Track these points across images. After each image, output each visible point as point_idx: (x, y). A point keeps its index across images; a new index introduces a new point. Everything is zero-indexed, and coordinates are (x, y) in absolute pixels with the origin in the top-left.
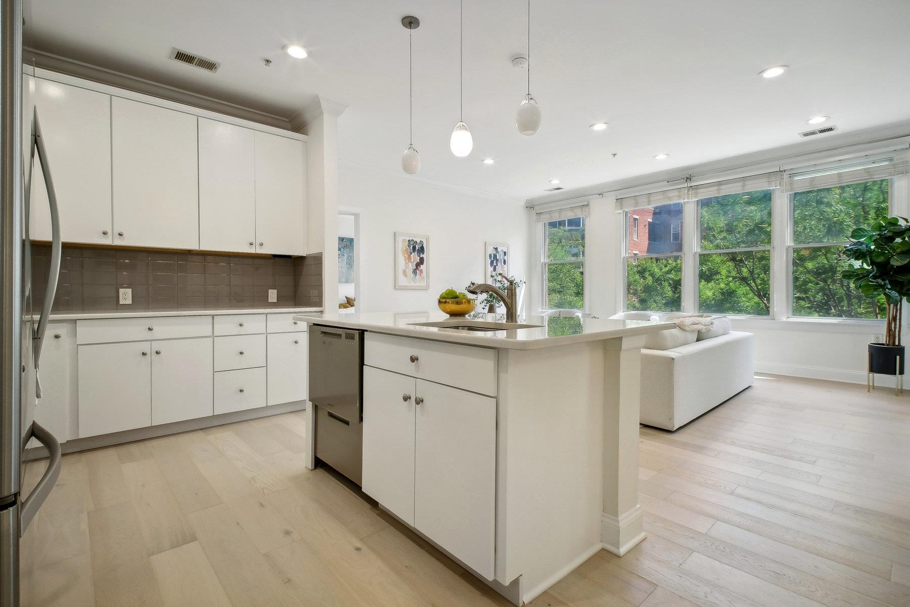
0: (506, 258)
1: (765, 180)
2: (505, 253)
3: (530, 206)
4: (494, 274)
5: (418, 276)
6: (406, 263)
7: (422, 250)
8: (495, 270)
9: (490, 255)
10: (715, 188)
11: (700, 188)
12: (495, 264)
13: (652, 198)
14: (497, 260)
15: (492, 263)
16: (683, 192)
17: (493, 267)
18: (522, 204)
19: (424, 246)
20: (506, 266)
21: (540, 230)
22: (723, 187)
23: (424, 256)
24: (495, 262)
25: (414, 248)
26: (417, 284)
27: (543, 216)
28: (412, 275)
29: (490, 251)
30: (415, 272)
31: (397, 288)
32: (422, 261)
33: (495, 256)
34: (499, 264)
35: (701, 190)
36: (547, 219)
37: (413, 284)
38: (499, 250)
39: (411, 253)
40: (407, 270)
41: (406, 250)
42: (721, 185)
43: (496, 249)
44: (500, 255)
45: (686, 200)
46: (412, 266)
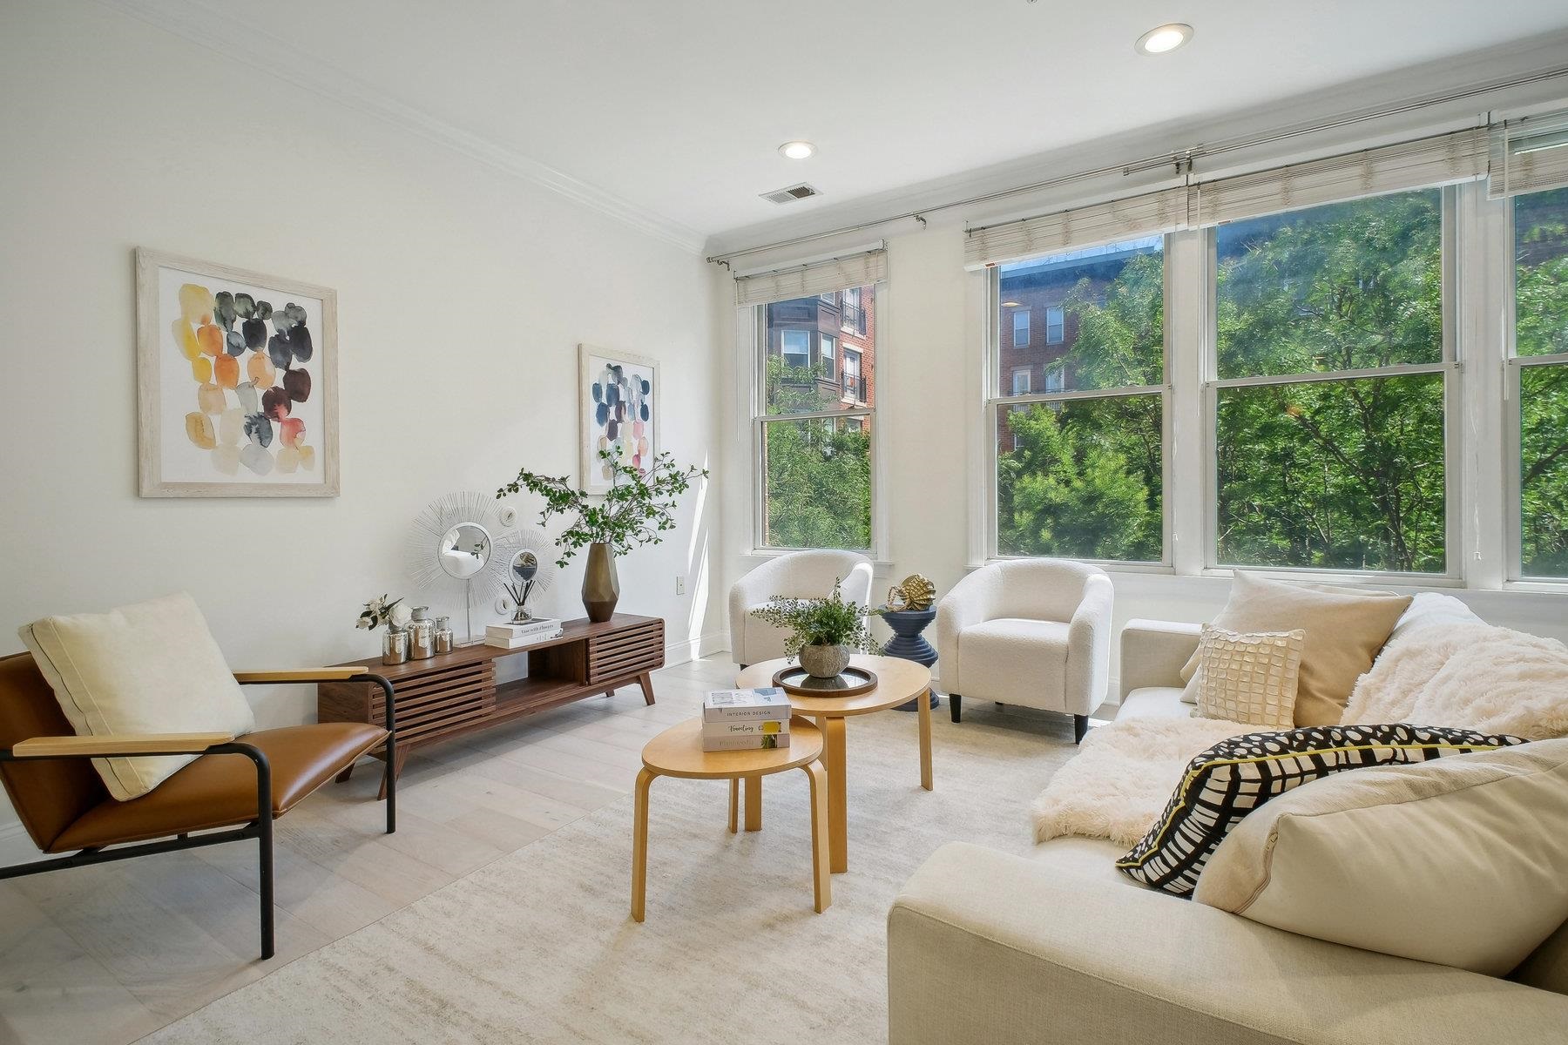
0: (648, 400)
1: (1441, 154)
2: (645, 386)
3: (718, 259)
4: (610, 446)
5: (276, 445)
6: (206, 388)
7: (298, 339)
8: (612, 434)
9: (597, 390)
10: (1276, 186)
11: (1227, 188)
12: (612, 416)
13: (1074, 225)
14: (620, 406)
15: (602, 413)
16: (1173, 202)
17: (606, 425)
18: (696, 248)
19: (313, 326)
20: (648, 424)
21: (747, 325)
22: (1299, 182)
23: (312, 367)
24: (613, 409)
25: (254, 333)
26: (274, 477)
27: (753, 287)
28: (244, 441)
29: (596, 373)
30: (258, 427)
31: (145, 491)
32: (297, 386)
33: (613, 392)
34: (626, 417)
35: (1227, 196)
36: (764, 293)
37: (246, 476)
38: (627, 373)
39: (236, 350)
40: (216, 420)
41: (208, 334)
42: (1294, 175)
43: (617, 370)
44: (630, 391)
45: (1183, 226)
46: (239, 404)
